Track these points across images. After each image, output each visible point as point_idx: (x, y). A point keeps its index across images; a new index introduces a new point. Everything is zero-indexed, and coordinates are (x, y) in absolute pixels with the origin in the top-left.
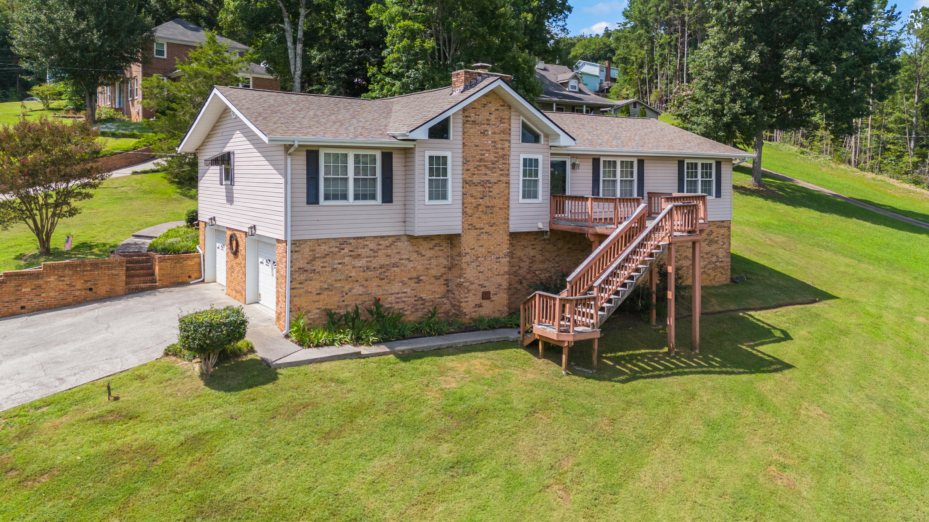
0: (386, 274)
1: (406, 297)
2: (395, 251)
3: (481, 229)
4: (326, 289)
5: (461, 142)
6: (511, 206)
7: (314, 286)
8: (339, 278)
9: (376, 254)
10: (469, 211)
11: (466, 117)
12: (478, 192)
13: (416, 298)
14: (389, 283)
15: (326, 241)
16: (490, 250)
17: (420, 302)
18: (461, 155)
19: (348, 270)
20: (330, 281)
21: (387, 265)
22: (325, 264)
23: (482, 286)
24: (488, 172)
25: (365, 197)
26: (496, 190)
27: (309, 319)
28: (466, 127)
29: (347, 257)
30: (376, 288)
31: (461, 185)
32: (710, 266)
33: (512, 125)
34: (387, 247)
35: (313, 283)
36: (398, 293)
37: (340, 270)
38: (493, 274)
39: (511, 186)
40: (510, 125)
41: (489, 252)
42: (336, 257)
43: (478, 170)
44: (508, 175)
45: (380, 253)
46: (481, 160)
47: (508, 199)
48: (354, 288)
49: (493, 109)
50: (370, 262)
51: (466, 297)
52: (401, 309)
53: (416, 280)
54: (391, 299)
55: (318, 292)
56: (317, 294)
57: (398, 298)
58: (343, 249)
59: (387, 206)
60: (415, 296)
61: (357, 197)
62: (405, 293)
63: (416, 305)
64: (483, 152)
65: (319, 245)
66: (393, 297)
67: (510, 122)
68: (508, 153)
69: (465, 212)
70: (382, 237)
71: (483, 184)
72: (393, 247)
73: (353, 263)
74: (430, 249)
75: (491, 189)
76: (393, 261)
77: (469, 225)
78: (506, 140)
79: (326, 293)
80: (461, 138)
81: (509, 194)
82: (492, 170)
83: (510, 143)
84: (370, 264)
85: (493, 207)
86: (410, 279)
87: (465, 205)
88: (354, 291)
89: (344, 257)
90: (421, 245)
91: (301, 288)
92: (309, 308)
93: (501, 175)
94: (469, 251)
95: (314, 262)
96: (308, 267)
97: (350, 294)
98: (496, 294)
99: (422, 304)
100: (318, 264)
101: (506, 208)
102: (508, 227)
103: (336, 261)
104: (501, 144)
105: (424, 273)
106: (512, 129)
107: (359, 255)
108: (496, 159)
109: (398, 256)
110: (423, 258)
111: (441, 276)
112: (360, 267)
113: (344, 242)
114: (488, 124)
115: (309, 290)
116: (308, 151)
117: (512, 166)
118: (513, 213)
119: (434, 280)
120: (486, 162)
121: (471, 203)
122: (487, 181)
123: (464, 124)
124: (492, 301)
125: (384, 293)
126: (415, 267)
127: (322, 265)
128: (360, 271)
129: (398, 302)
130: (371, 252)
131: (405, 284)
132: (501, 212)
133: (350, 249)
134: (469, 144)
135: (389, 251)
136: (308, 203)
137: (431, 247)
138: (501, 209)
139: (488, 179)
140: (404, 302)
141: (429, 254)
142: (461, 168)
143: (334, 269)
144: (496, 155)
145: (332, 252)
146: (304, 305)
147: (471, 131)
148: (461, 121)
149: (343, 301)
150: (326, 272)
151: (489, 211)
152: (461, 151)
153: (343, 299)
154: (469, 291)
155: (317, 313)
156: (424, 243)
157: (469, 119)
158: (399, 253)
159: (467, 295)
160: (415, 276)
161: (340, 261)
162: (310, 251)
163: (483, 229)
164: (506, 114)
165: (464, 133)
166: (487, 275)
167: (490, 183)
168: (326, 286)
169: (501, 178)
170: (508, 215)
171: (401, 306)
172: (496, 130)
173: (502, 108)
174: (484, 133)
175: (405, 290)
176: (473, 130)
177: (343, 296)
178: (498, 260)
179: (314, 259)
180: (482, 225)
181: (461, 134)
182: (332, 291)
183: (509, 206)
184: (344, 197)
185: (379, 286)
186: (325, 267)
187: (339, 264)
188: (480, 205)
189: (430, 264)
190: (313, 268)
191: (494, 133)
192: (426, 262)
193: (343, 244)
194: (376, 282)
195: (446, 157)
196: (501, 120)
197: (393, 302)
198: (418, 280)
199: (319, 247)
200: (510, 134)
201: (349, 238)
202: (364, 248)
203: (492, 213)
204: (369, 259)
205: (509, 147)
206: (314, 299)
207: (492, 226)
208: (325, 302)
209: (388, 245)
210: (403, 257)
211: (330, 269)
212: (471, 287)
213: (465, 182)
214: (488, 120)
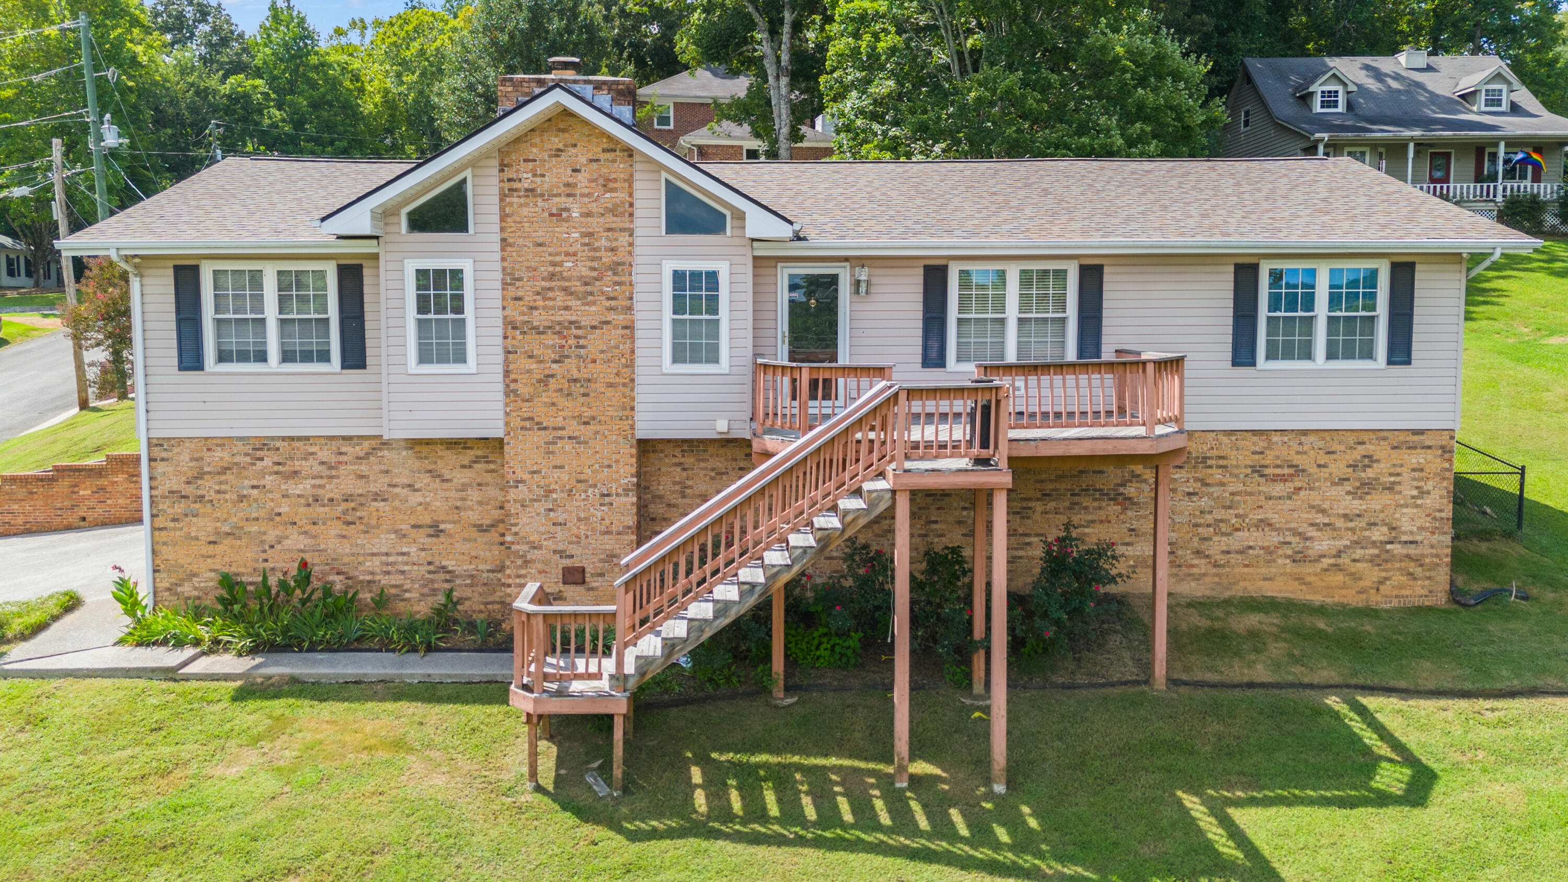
0: (358, 514)
1: (406, 564)
2: (377, 468)
3: (554, 429)
4: (229, 534)
5: (497, 238)
6: (638, 380)
7: (203, 526)
8: (254, 515)
9: (334, 473)
10: (524, 390)
11: (509, 180)
12: (547, 347)
13: (432, 568)
14: (367, 532)
15: (223, 442)
16: (582, 477)
17: (442, 576)
18: (498, 266)
19: (272, 500)
20: (235, 520)
21: (361, 495)
22: (223, 487)
23: (561, 554)
24: (573, 303)
25: (307, 357)
26: (595, 343)
27: (196, 589)
28: (511, 204)
29: (271, 474)
30: (336, 541)
31: (500, 332)
32: (1359, 553)
33: (637, 194)
34: (358, 458)
35: (200, 522)
36: (387, 554)
37: (256, 500)
38: (593, 530)
39: (638, 334)
40: (631, 195)
41: (579, 481)
42: (246, 473)
43: (545, 299)
44: (630, 308)
45: (343, 470)
46: (552, 276)
47: (631, 365)
48: (287, 537)
49: (583, 160)
50: (321, 486)
51: (519, 576)
52: (395, 586)
53: (431, 531)
54: (374, 564)
55: (212, 539)
56: (210, 543)
57: (387, 564)
58: (262, 459)
59: (354, 375)
60: (430, 563)
61: (287, 356)
62: (403, 554)
63: (432, 581)
64: (558, 259)
65: (209, 450)
66: (377, 561)
67: (630, 186)
68: (628, 259)
69: (514, 391)
70: (344, 438)
71: (559, 329)
72: (372, 459)
73: (283, 487)
74: (463, 467)
75: (582, 342)
76: (373, 488)
77: (524, 419)
78: (622, 230)
79: (228, 541)
80: (497, 228)
81: (633, 352)
82: (584, 297)
83: (631, 235)
84: (320, 492)
85: (589, 380)
86: (414, 526)
87: (513, 376)
88: (287, 542)
89: (262, 473)
90: (442, 457)
91: (175, 529)
92: (195, 568)
93: (611, 309)
94: (526, 477)
95: (200, 482)
96: (189, 490)
97: (278, 547)
98: (602, 575)
99: (447, 581)
100: (208, 486)
101: (624, 385)
102: (632, 427)
103: (246, 482)
104: (608, 239)
105: (451, 518)
106: (637, 204)
107: (296, 472)
108: (595, 274)
109: (386, 479)
110: (446, 485)
111: (492, 526)
112: (299, 496)
113: (262, 445)
114: (569, 195)
115: (193, 534)
116: (177, 268)
117: (638, 288)
118: (643, 396)
119: (474, 533)
120: (568, 279)
121: (529, 371)
122: (571, 323)
123: (503, 197)
124: (592, 589)
125: (355, 550)
126: (428, 504)
127: (217, 488)
128: (299, 505)
129: (388, 573)
130: (323, 467)
131: (404, 536)
132: (610, 392)
133: (276, 459)
134: (521, 241)
135: (363, 467)
136: (182, 368)
137: (466, 462)
138: (611, 385)
139: (574, 318)
140: (403, 572)
141: (461, 477)
142: (499, 294)
143: (242, 498)
144: (595, 264)
145: (236, 464)
146: (184, 561)
147: (525, 211)
148: (496, 191)
149: (266, 560)
150: (226, 501)
151: (577, 389)
152: (498, 256)
153: (264, 556)
154: (526, 563)
155: (211, 580)
156: (447, 453)
157: (516, 185)
158: (387, 472)
159: (523, 572)
160: (428, 521)
161: (255, 482)
162: (192, 460)
163: (563, 429)
164: (620, 168)
165: (503, 217)
166: (575, 531)
167: (579, 328)
168: (226, 528)
169: (611, 316)
170: (633, 399)
171: (396, 579)
172: (594, 207)
173: (610, 156)
174: (558, 215)
175: (405, 550)
176: (528, 211)
177: (265, 551)
178: (607, 500)
179: (201, 475)
180: (559, 422)
181: (497, 218)
182: (240, 538)
183: (633, 380)
184: (262, 357)
185: (344, 537)
186: (225, 492)
187: (253, 487)
188: (552, 376)
189: (463, 499)
190: (200, 492)
191: (588, 214)
192: (453, 494)
193: (261, 449)
194: (336, 528)
195: (461, 271)
196: (607, 184)
197: (378, 570)
198: (436, 531)
199: (209, 454)
200: (631, 215)
201: (273, 438)
202: (305, 459)
203: (584, 395)
204: (318, 482)
205: (631, 244)
206: (204, 552)
207: (586, 423)
208: (226, 559)
209: (362, 454)
210: (396, 480)
211: (235, 497)
212: (534, 555)
213: (510, 325)
214: (567, 185)
